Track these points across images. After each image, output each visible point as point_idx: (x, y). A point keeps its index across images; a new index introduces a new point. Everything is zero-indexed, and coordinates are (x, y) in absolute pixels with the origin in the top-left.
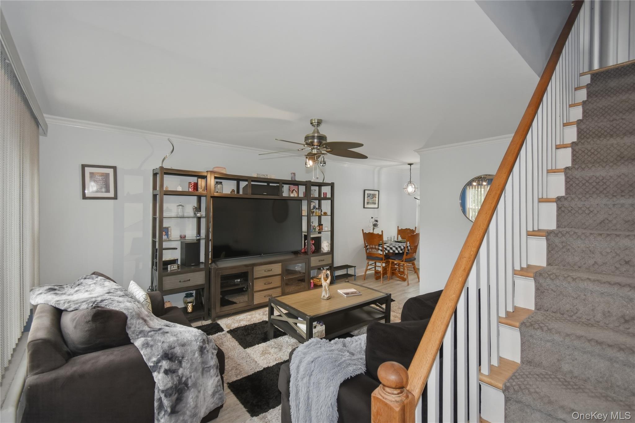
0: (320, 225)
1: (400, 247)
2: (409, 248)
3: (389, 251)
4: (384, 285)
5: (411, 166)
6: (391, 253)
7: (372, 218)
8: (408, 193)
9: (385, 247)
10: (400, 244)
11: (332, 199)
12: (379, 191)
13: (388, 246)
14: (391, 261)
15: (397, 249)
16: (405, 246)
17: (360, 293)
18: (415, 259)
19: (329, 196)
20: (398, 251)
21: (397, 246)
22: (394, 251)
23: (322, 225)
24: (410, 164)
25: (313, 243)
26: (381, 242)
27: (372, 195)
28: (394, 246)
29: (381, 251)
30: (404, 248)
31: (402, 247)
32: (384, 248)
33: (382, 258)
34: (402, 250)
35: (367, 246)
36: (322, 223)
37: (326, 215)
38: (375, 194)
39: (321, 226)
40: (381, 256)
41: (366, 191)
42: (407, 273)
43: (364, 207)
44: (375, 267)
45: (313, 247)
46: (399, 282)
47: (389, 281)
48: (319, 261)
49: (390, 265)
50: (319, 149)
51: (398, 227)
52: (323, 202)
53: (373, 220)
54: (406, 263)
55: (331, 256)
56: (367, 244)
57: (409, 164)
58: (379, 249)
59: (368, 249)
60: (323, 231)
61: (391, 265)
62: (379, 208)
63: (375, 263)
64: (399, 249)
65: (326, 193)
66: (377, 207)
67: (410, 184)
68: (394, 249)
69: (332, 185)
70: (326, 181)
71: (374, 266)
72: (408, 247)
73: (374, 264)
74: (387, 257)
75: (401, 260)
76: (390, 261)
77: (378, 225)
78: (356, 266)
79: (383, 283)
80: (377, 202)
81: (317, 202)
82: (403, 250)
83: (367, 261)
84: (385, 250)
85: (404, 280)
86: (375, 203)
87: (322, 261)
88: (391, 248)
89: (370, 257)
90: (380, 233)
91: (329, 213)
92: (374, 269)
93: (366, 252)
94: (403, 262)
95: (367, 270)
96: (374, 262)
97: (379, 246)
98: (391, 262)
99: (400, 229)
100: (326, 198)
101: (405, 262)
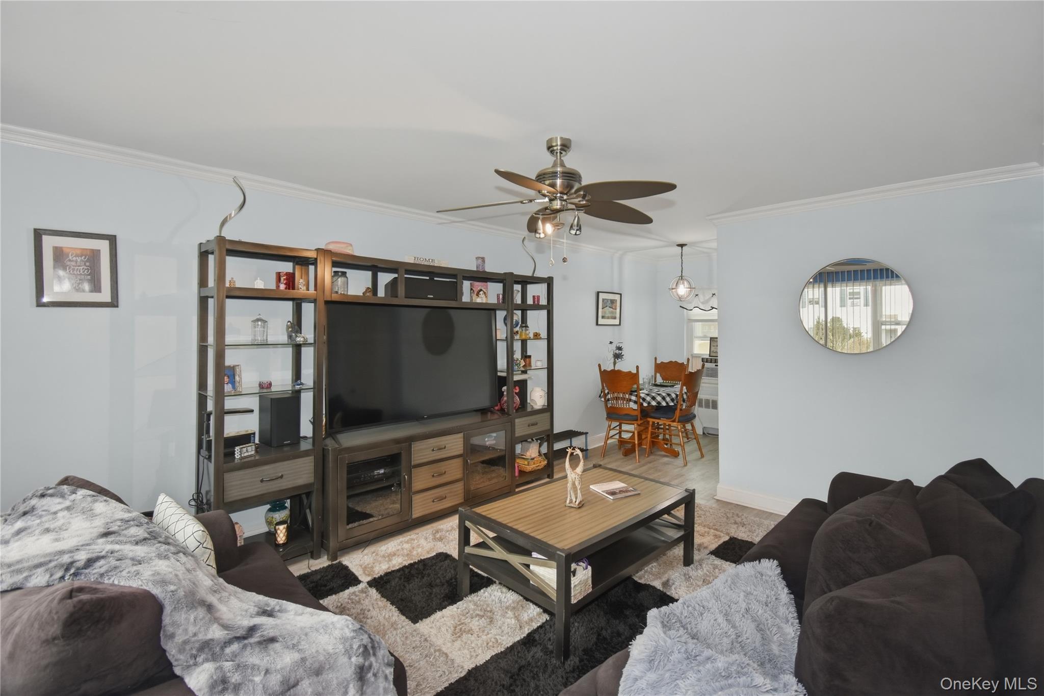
0: (526, 357)
1: (669, 395)
2: (685, 396)
3: (649, 403)
4: (644, 465)
5: (682, 248)
6: (653, 406)
7: (611, 343)
8: (680, 298)
9: (642, 395)
10: (668, 390)
11: (549, 308)
12: (621, 294)
13: (648, 395)
14: (651, 420)
15: (664, 398)
16: (678, 393)
17: (635, 490)
18: (695, 416)
19: (543, 302)
20: (667, 403)
21: (664, 394)
22: (659, 403)
23: (530, 357)
24: (682, 246)
25: (517, 391)
26: (635, 386)
27: (609, 301)
28: (659, 394)
29: (635, 402)
30: (677, 396)
31: (674, 396)
32: (640, 397)
33: (637, 416)
34: (672, 400)
35: (605, 395)
36: (528, 354)
37: (539, 337)
38: (614, 300)
39: (528, 359)
40: (635, 413)
41: (600, 294)
42: (684, 443)
43: (597, 324)
44: (620, 433)
45: (517, 399)
46: (666, 459)
47: (648, 457)
48: (529, 426)
49: (650, 428)
50: (565, 200)
51: (656, 359)
52: (530, 313)
53: (613, 347)
54: (679, 424)
55: (548, 414)
56: (606, 391)
57: (678, 245)
58: (630, 400)
59: (608, 400)
60: (533, 368)
61: (652, 429)
62: (621, 324)
63: (620, 425)
64: (668, 399)
65: (538, 297)
66: (618, 323)
67: (682, 282)
68: (659, 398)
69: (549, 282)
70: (537, 274)
71: (618, 431)
72: (683, 394)
73: (618, 428)
74: (645, 413)
75: (671, 419)
76: (649, 421)
77: (623, 355)
78: (587, 433)
79: (639, 462)
80: (618, 316)
81: (519, 313)
82: (675, 401)
83: (607, 423)
84: (641, 401)
85: (676, 455)
86: (615, 318)
87: (533, 425)
88: (654, 398)
89: (613, 414)
90: (634, 371)
91: (544, 334)
92: (617, 437)
93: (606, 406)
94: (675, 423)
95: (607, 438)
96: (618, 423)
97: (631, 394)
98: (651, 423)
99: (659, 362)
100: (536, 307)
101: (678, 422)
